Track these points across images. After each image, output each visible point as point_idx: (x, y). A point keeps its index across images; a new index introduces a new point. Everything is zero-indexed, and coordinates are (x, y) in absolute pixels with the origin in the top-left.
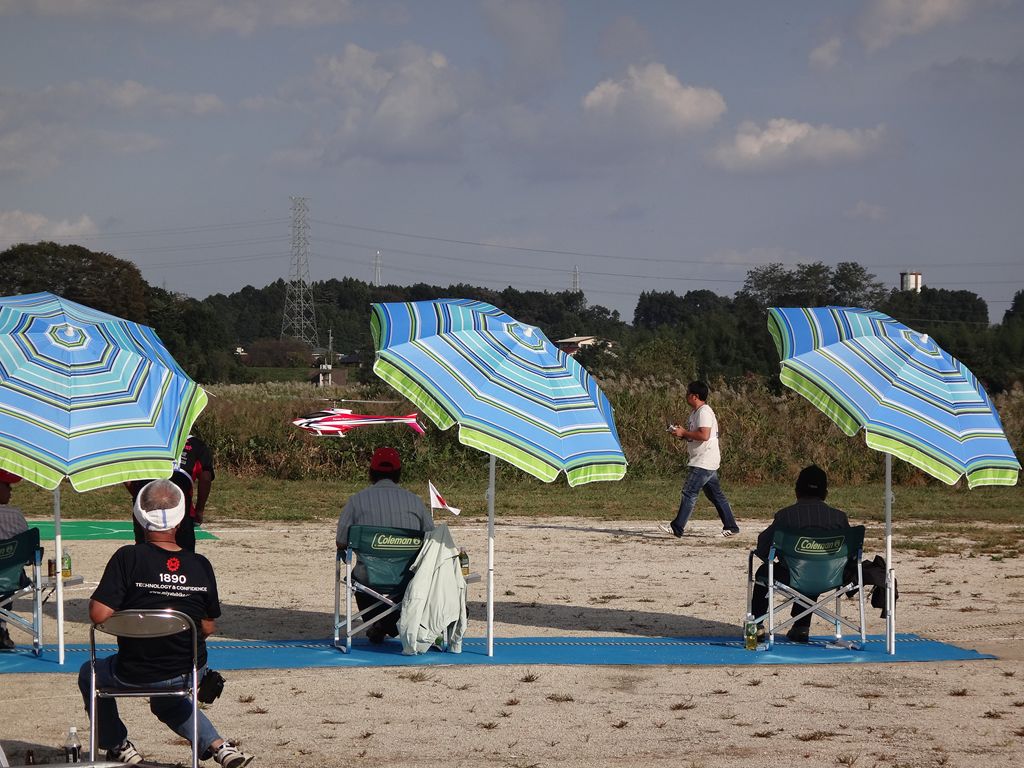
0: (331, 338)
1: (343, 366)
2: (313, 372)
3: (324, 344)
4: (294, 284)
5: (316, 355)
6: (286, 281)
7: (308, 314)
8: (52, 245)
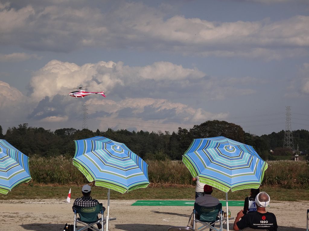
0: (298, 147)
1: (302, 155)
2: (293, 157)
3: (296, 149)
4: (287, 131)
5: (294, 152)
6: (285, 130)
7: (291, 140)
8: (217, 121)
